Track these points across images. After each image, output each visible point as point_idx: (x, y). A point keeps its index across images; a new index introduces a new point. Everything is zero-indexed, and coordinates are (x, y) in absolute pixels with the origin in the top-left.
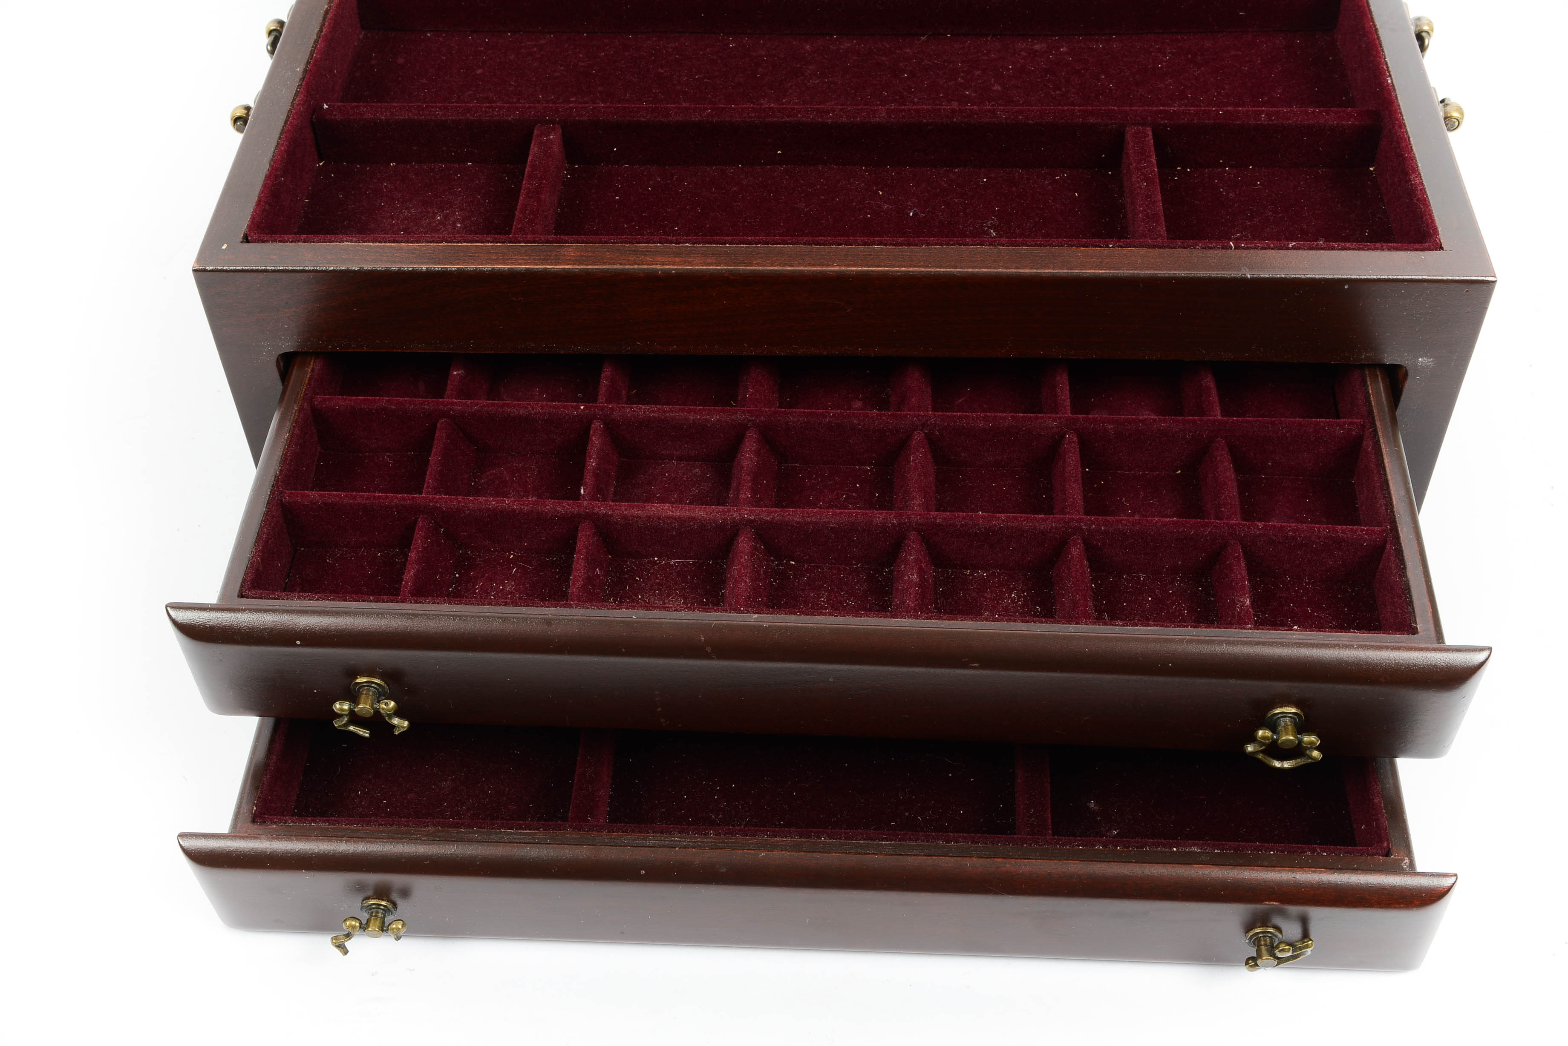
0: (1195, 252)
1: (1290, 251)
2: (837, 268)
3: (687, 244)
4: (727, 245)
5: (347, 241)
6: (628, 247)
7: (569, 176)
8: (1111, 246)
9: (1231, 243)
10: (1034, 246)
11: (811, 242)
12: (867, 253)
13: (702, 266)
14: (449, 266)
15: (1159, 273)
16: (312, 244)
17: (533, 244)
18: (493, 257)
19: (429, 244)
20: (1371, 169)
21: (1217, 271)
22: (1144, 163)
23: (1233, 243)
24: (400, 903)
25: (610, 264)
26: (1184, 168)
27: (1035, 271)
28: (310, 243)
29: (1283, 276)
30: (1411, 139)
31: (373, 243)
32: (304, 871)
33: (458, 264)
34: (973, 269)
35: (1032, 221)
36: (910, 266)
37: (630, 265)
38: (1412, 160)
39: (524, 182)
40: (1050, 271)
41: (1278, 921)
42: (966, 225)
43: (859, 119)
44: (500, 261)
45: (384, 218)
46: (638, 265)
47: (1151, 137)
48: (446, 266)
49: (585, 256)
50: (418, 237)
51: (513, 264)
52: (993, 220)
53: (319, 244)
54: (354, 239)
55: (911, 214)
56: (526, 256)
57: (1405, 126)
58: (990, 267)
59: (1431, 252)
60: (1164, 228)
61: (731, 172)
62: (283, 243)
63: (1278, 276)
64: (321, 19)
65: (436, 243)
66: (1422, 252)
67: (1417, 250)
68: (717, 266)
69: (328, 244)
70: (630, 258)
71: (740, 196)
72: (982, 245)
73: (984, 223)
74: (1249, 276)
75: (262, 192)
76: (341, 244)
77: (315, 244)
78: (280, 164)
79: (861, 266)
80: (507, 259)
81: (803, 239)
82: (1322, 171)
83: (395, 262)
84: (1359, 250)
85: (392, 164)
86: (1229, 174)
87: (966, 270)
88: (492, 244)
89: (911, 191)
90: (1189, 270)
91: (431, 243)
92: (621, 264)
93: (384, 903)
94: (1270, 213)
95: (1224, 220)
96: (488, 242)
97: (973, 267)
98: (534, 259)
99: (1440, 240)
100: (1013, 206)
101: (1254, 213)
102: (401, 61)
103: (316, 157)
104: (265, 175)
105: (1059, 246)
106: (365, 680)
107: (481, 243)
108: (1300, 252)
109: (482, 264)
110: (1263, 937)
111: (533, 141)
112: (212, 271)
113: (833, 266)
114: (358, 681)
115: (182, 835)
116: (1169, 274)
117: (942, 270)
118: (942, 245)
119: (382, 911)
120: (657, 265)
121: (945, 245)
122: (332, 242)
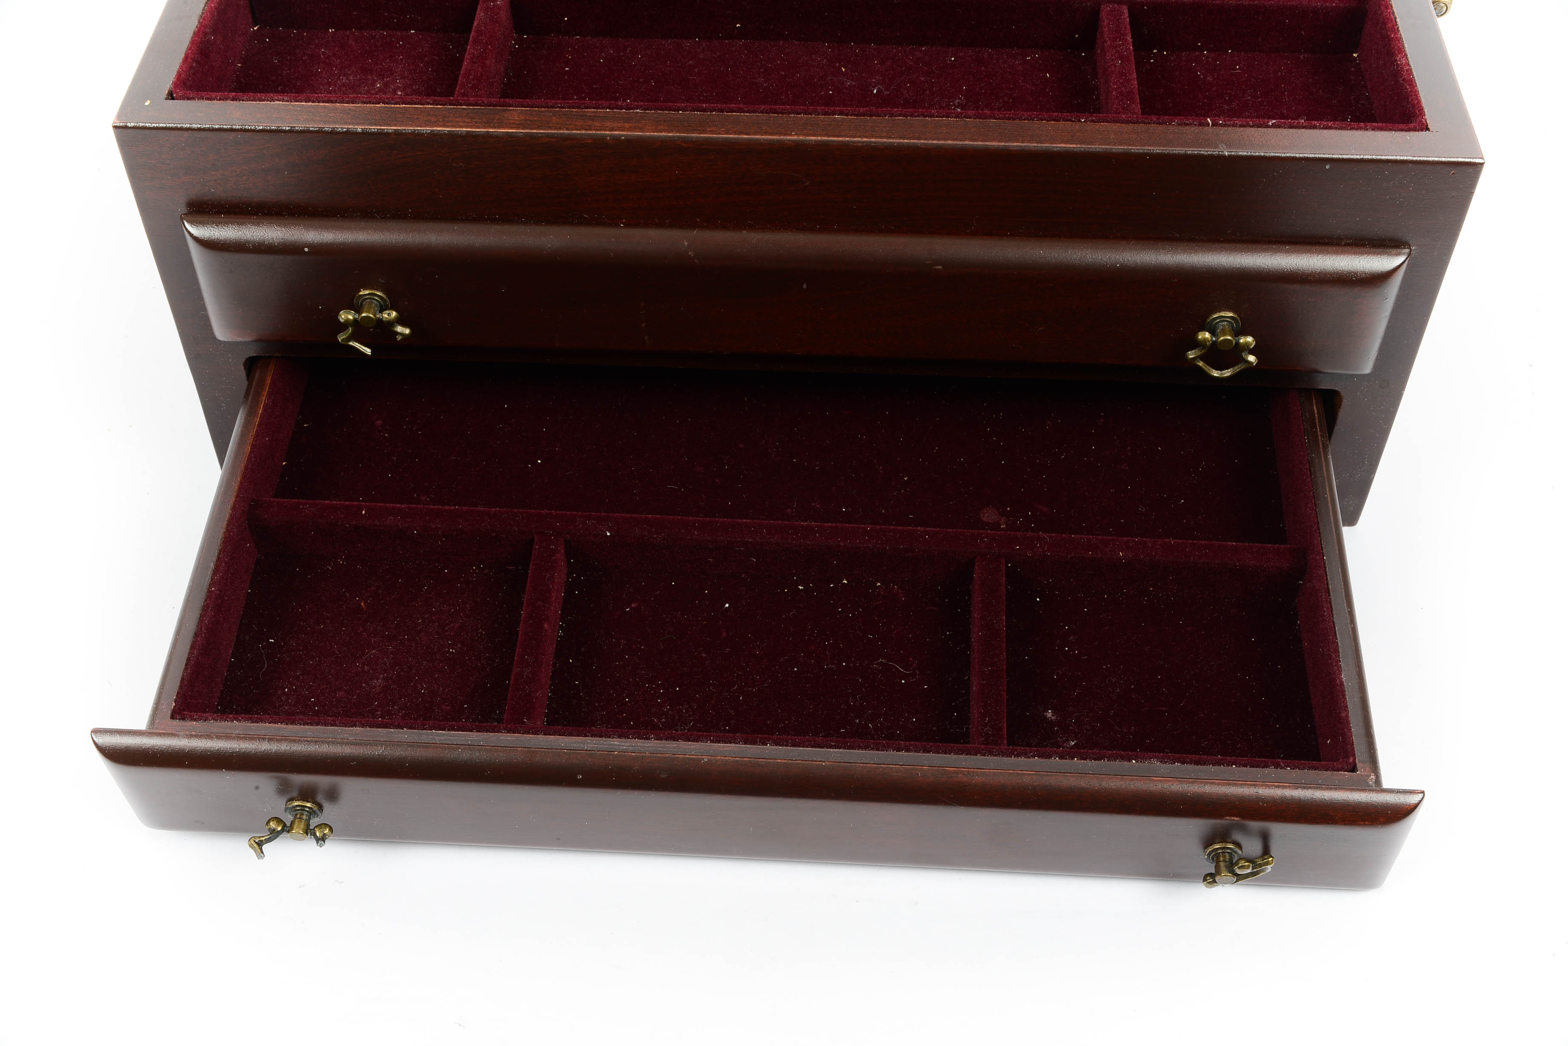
0: (1171, 128)
1: (1269, 129)
2: (796, 138)
3: (638, 110)
4: (680, 112)
5: (278, 100)
6: (576, 112)
7: (517, 46)
8: (1083, 120)
9: (1209, 120)
10: (1003, 119)
11: (769, 111)
12: (827, 123)
13: (654, 132)
14: (385, 128)
15: (1132, 149)
16: (241, 102)
17: (476, 107)
18: (433, 119)
19: (365, 105)
20: (1355, 55)
21: (1193, 147)
22: (1119, 41)
23: (1211, 120)
24: (326, 806)
25: (556, 129)
26: (1160, 51)
27: (1003, 144)
28: (240, 101)
29: (1263, 154)
30: (1398, 20)
31: (306, 102)
32: (224, 770)
33: (395, 126)
34: (938, 140)
35: (1001, 100)
36: (872, 137)
37: (577, 130)
38: (1399, 40)
39: (469, 47)
40: (1018, 144)
41: (1238, 837)
42: (932, 103)
44: (440, 123)
45: (321, 84)
46: (586, 130)
47: (1127, 15)
48: (383, 128)
49: (530, 120)
50: (354, 97)
51: (453, 126)
52: (960, 99)
53: (249, 102)
54: (286, 98)
55: (875, 91)
56: (467, 119)
57: (1392, 6)
58: (956, 140)
59: (1417, 132)
60: (1139, 107)
61: (688, 46)
62: (211, 100)
63: (1257, 154)
65: (373, 104)
66: (1407, 133)
67: (1402, 130)
68: (669, 133)
69: (258, 102)
70: (577, 123)
71: (696, 70)
72: (948, 117)
73: (951, 102)
74: (1226, 154)
75: (190, 48)
76: (272, 103)
77: (244, 102)
78: (210, 21)
79: (821, 135)
80: (448, 122)
81: (760, 108)
82: (1304, 57)
83: (329, 122)
84: (1341, 129)
85: (330, 30)
86: (1207, 57)
87: (930, 142)
88: (432, 106)
89: (875, 68)
90: (1164, 146)
91: (367, 104)
92: (567, 129)
93: (309, 805)
94: (1249, 97)
95: (1201, 104)
96: (428, 104)
98: (476, 123)
99: (1426, 121)
100: (982, 85)
101: (1233, 98)
103: (250, 20)
104: (193, 32)
105: (1028, 120)
107: (421, 105)
108: (1280, 130)
109: (421, 126)
110: (1222, 853)
111: (479, 7)
112: (134, 128)
113: (791, 135)
115: (97, 729)
116: (1143, 149)
117: (906, 141)
118: (905, 116)
119: (306, 813)
120: (605, 130)
121: (909, 116)
122: (262, 101)
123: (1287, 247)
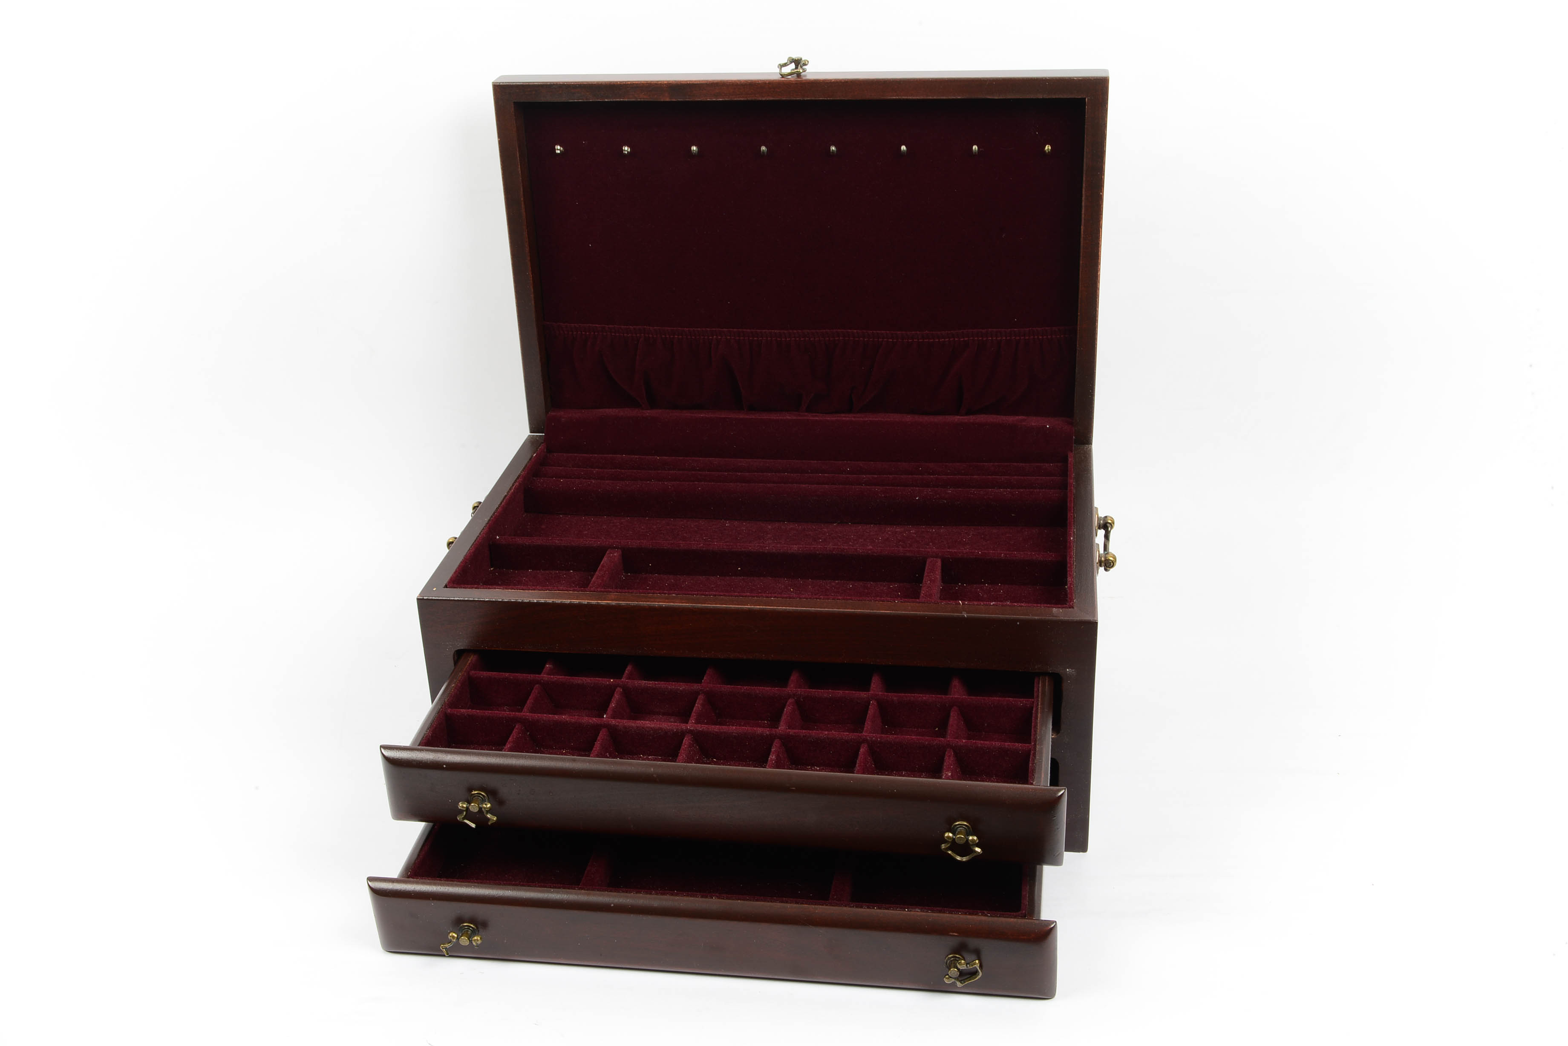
2: (749, 607)
5: (498, 589)
6: (643, 595)
7: (624, 578)
9: (960, 602)
17: (595, 593)
18: (572, 597)
21: (950, 613)
22: (933, 574)
25: (631, 602)
28: (479, 589)
29: (984, 616)
30: (1074, 563)
31: (511, 590)
37: (642, 602)
39: (597, 571)
43: (782, 551)
46: (646, 603)
47: (940, 562)
48: (547, 600)
49: (620, 599)
50: (535, 588)
51: (582, 600)
54: (502, 588)
56: (592, 597)
57: (1073, 557)
59: (1066, 609)
61: (712, 579)
62: (465, 589)
63: (981, 616)
64: (502, 499)
65: (544, 591)
66: (1060, 608)
67: (1058, 607)
69: (488, 589)
70: (642, 599)
74: (966, 616)
75: (458, 568)
76: (494, 590)
78: (469, 558)
80: (579, 599)
82: (1038, 587)
83: (521, 598)
85: (530, 570)
92: (638, 602)
96: (570, 591)
98: (594, 599)
99: (1072, 603)
102: (543, 527)
103: (490, 564)
104: (460, 561)
106: (476, 792)
107: (567, 592)
108: (996, 607)
109: (565, 600)
111: (605, 555)
112: (426, 599)
113: (748, 605)
114: (473, 793)
115: (370, 879)
116: (923, 614)
122: (490, 589)
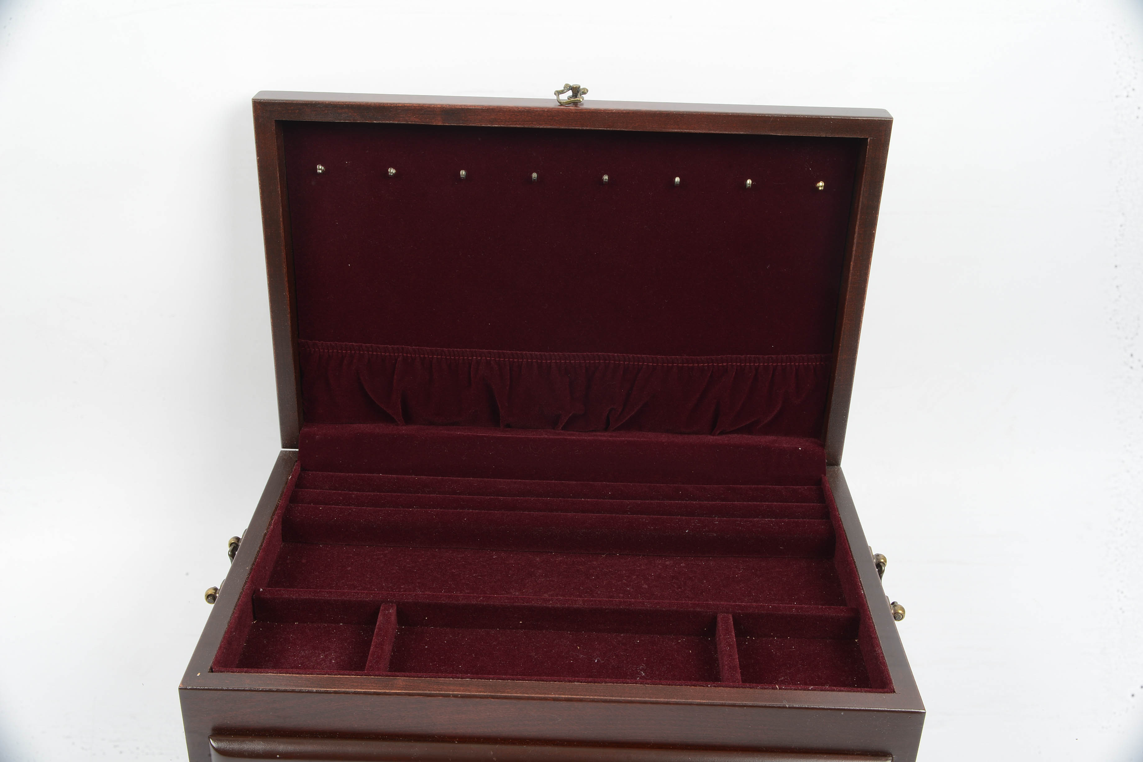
0: (756, 690)
1: (810, 691)
2: (554, 696)
3: (468, 679)
4: (491, 680)
6: (433, 680)
7: (399, 633)
8: (709, 686)
9: (777, 686)
10: (666, 685)
11: (539, 680)
12: (571, 687)
13: (476, 692)
14: (329, 689)
15: (736, 703)
16: (250, 674)
17: (379, 677)
18: (355, 684)
19: (318, 676)
20: (856, 641)
21: (769, 702)
22: (728, 636)
23: (778, 686)
25: (423, 690)
26: (751, 637)
27: (666, 700)
28: (249, 673)
29: (807, 706)
30: (876, 627)
31: (286, 674)
33: (334, 688)
34: (631, 698)
35: (665, 667)
36: (595, 696)
37: (434, 691)
38: (877, 639)
39: (374, 638)
40: (675, 700)
42: (627, 668)
43: (567, 605)
44: (359, 687)
45: (290, 656)
46: (439, 691)
47: (731, 620)
48: (328, 689)
49: (408, 685)
50: (312, 671)
51: (367, 689)
52: (643, 666)
53: (254, 674)
54: (275, 672)
55: (596, 661)
56: (374, 684)
57: (872, 618)
58: (641, 697)
59: (889, 694)
60: (740, 675)
61: (493, 633)
62: (233, 673)
63: (804, 706)
64: (262, 538)
65: (322, 675)
66: (884, 694)
67: (881, 692)
68: (484, 693)
69: (259, 674)
70: (434, 687)
71: (498, 648)
72: (636, 684)
73: (638, 667)
74: (787, 706)
75: (222, 642)
76: (267, 674)
77: (252, 674)
78: (234, 625)
79: (567, 695)
80: (363, 686)
81: (534, 678)
82: (829, 641)
83: (298, 687)
84: (849, 692)
85: (296, 623)
86: (777, 641)
87: (627, 699)
88: (355, 676)
89: (596, 647)
90: (753, 702)
91: (319, 675)
92: (429, 690)
94: (800, 666)
95: (774, 669)
96: (353, 675)
97: (631, 697)
98: (379, 686)
99: (893, 687)
100: (655, 657)
101: (791, 666)
102: (304, 561)
103: (252, 618)
104: (224, 631)
105: (680, 686)
107: (349, 675)
108: (816, 692)
109: (349, 689)
111: (380, 614)
112: (190, 689)
113: (551, 694)
116: (742, 703)
117: (614, 698)
118: (613, 683)
120: (450, 691)
121: (615, 683)
122: (262, 673)
123: (825, 756)
